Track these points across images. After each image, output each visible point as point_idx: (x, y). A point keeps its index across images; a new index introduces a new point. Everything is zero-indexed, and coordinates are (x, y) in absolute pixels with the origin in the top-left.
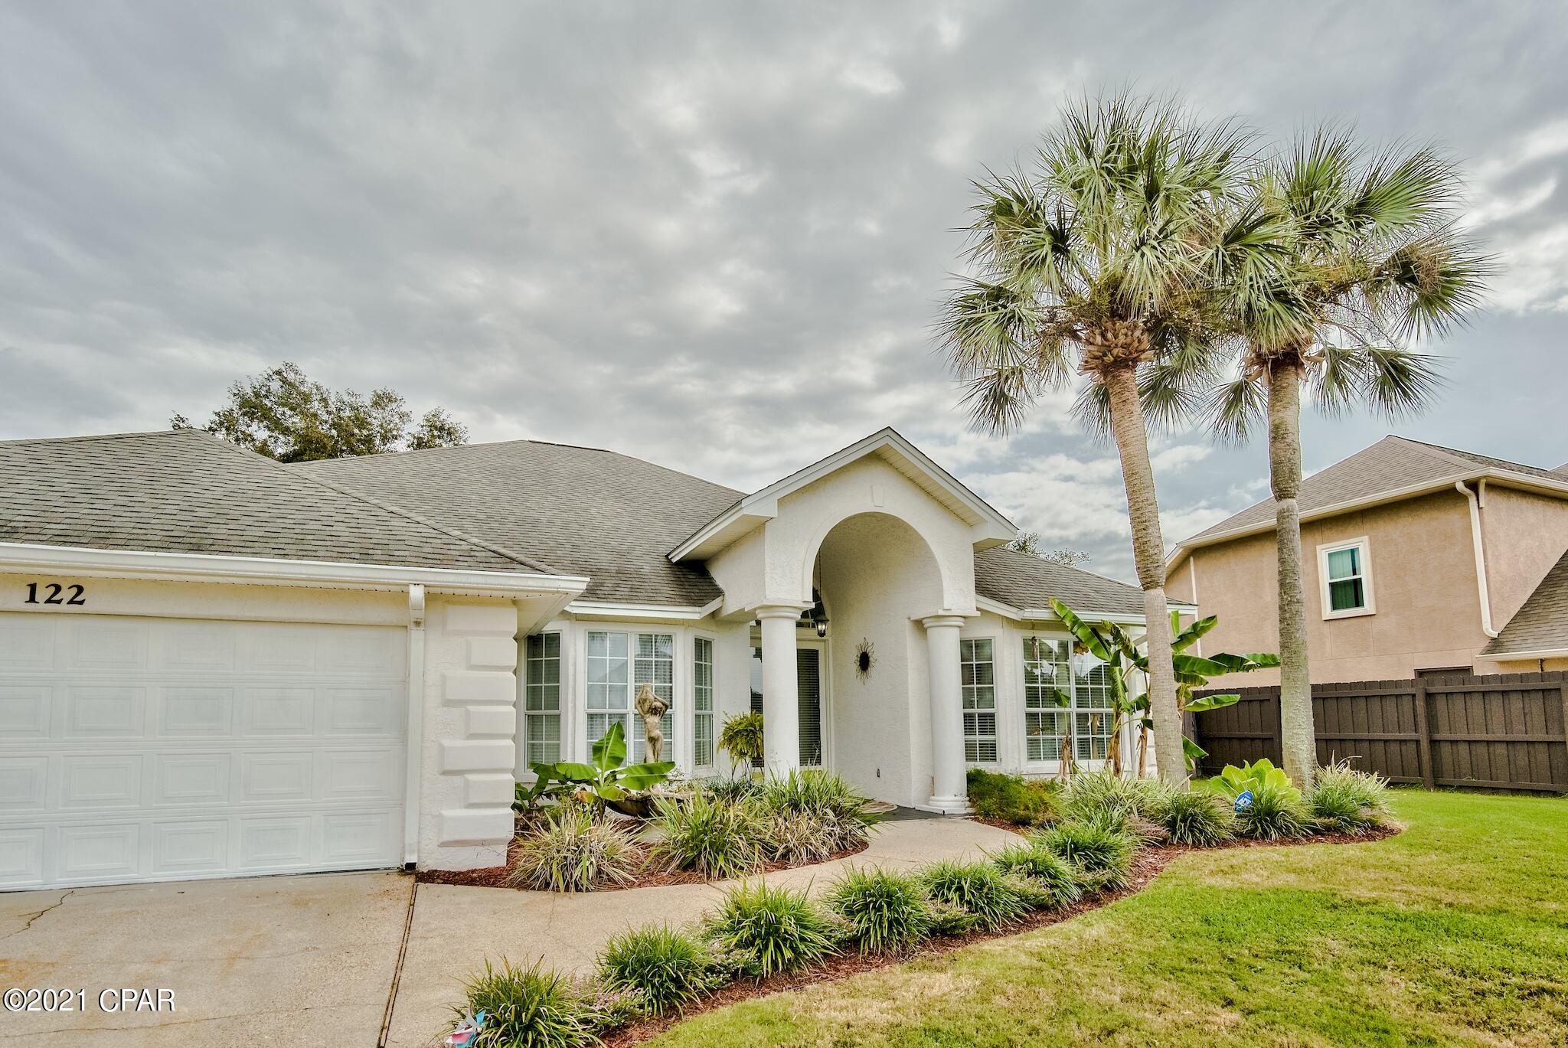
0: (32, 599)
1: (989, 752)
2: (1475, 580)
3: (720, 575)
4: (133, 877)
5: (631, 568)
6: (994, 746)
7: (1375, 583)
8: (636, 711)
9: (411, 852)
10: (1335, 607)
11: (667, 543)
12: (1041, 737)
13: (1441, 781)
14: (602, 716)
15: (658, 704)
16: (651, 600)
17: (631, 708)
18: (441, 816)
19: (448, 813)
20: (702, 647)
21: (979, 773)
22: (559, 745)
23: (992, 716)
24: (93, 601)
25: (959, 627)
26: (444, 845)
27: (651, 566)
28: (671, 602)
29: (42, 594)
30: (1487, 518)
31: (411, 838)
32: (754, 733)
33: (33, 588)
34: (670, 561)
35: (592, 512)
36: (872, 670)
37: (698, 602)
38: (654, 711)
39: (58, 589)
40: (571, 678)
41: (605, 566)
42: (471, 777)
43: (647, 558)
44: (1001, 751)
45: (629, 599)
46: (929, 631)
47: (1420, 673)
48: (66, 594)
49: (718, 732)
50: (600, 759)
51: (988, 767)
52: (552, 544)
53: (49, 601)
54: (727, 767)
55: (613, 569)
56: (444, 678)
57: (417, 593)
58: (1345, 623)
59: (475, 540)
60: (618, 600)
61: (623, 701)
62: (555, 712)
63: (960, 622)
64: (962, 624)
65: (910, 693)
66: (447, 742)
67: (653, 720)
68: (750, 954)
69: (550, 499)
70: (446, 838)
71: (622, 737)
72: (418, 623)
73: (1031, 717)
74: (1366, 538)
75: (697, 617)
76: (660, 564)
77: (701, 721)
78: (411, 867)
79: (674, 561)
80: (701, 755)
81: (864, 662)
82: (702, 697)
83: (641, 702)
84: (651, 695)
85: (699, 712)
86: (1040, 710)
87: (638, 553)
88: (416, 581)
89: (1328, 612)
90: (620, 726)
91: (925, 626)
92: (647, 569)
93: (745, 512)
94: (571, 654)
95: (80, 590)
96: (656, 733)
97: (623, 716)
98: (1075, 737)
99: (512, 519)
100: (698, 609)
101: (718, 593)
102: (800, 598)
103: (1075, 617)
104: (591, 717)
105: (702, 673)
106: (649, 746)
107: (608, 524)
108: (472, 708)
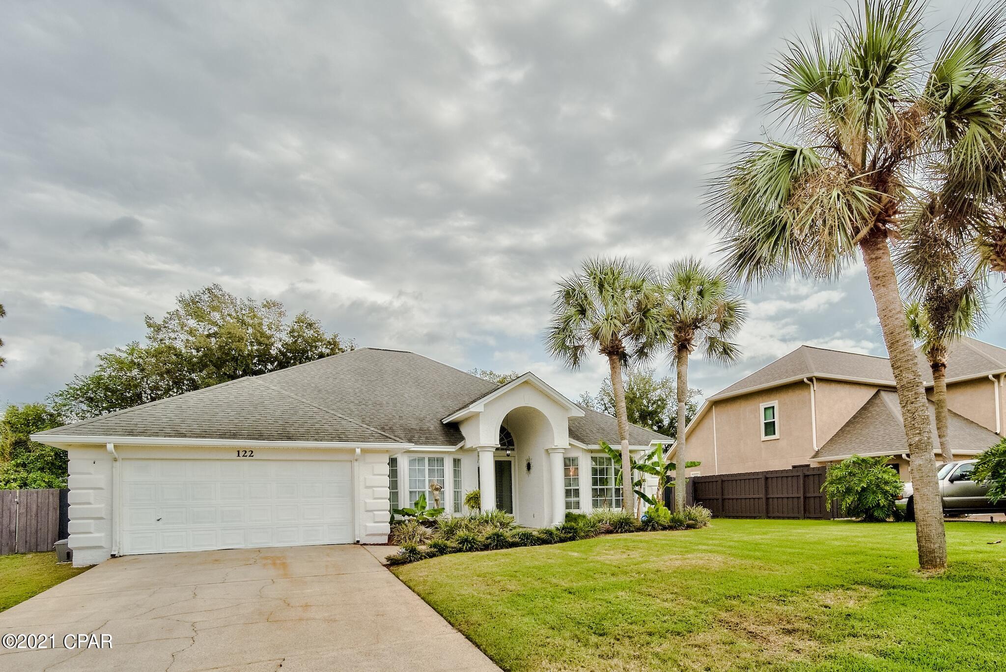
0: (239, 456)
1: (577, 505)
2: (811, 423)
3: (464, 430)
4: (270, 545)
5: (425, 427)
6: (579, 502)
7: (780, 424)
8: (430, 490)
9: (357, 537)
10: (766, 435)
11: (441, 412)
12: (599, 498)
13: (769, 515)
14: (416, 492)
15: (439, 487)
16: (434, 443)
17: (427, 489)
18: (366, 526)
19: (368, 524)
20: (457, 462)
21: (569, 513)
22: (398, 504)
23: (578, 490)
24: (256, 456)
25: (563, 452)
26: (367, 535)
27: (433, 426)
28: (443, 444)
29: (242, 454)
30: (816, 395)
31: (357, 532)
32: (478, 498)
33: (239, 451)
34: (442, 423)
35: (406, 396)
36: (531, 470)
37: (453, 443)
38: (437, 489)
39: (246, 452)
40: (402, 477)
41: (414, 427)
42: (376, 513)
43: (432, 422)
44: (581, 505)
45: (426, 443)
46: (551, 455)
47: (794, 467)
48: (248, 454)
49: (464, 498)
50: (417, 507)
51: (575, 512)
52: (390, 416)
53: (243, 456)
54: (467, 512)
55: (418, 428)
56: (365, 479)
57: (358, 451)
58: (769, 442)
59: (373, 429)
60: (421, 444)
61: (424, 486)
62: (396, 491)
63: (563, 450)
65: (544, 481)
66: (367, 501)
67: (437, 493)
68: (460, 546)
69: (386, 389)
70: (368, 533)
71: (425, 499)
72: (356, 460)
73: (594, 490)
74: (777, 401)
75: (454, 450)
76: (437, 424)
77: (457, 494)
78: (358, 542)
79: (444, 423)
80: (457, 509)
81: (529, 467)
82: (457, 483)
83: (432, 486)
84: (436, 483)
85: (455, 490)
86: (598, 487)
87: (428, 419)
88: (358, 447)
89: (764, 438)
90: (424, 495)
91: (549, 452)
92: (432, 428)
93: (471, 410)
94: (402, 466)
95: (252, 452)
96: (438, 498)
97: (424, 492)
98: (614, 498)
99: (370, 402)
100: (454, 447)
101: (462, 438)
102: (494, 443)
104: (411, 492)
105: (457, 473)
106: (435, 502)
107: (414, 404)
108: (375, 489)
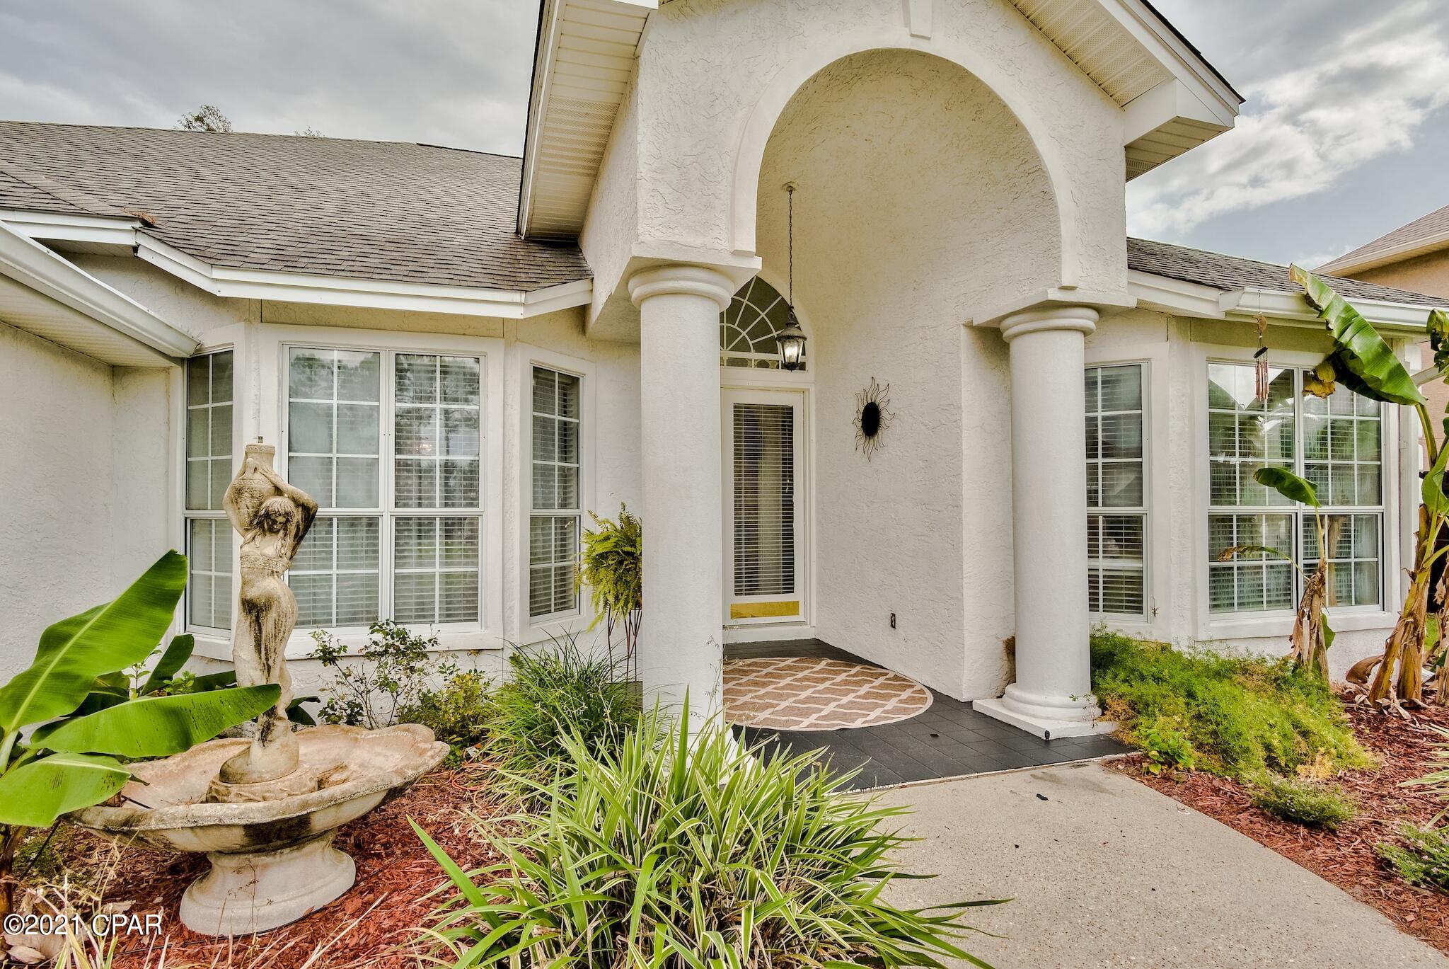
1: (1131, 595)
6: (1137, 581)
20: (556, 386)
21: (1112, 640)
23: (1136, 521)
25: (1085, 332)
34: (518, 237)
44: (1154, 593)
46: (1015, 347)
51: (1122, 625)
61: (369, 491)
63: (1087, 319)
64: (1090, 324)
65: (965, 476)
75: (518, 314)
81: (871, 420)
82: (555, 483)
86: (1237, 509)
91: (1005, 334)
100: (518, 297)
102: (726, 243)
103: (1348, 309)
